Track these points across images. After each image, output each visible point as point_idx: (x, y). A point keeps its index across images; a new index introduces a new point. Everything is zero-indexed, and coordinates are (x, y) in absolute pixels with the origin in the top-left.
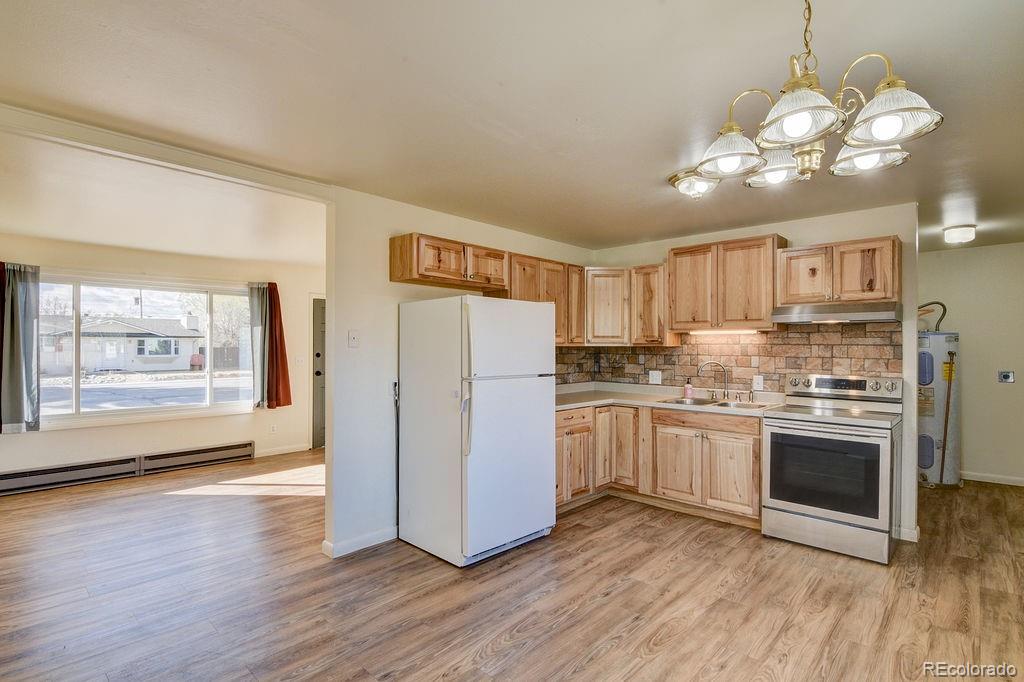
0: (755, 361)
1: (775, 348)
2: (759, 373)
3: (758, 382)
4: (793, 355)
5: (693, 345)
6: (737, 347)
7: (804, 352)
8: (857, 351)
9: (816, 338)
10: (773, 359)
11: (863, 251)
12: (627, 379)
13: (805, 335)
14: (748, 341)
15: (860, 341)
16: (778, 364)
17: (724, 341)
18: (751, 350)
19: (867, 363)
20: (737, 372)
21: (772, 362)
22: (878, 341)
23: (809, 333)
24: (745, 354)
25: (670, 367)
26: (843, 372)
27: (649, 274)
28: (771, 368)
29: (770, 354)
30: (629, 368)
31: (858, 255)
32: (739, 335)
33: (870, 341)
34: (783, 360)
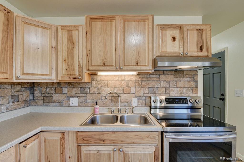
0: (133, 90)
1: (143, 83)
2: (135, 97)
3: (135, 102)
4: (152, 86)
5: (98, 81)
6: (123, 82)
7: (157, 85)
8: (180, 84)
9: (163, 77)
10: (142, 88)
11: (197, 30)
12: (54, 104)
13: (158, 76)
14: (129, 79)
15: (182, 79)
16: (144, 92)
17: (117, 78)
18: (131, 84)
19: (185, 90)
20: (124, 96)
21: (142, 91)
22: (189, 79)
23: (159, 75)
24: (128, 86)
25: (83, 95)
26: (174, 95)
27: (72, 31)
28: (141, 94)
29: (140, 86)
30: (56, 96)
31: (195, 32)
32: (125, 75)
33: (185, 79)
34: (147, 89)
